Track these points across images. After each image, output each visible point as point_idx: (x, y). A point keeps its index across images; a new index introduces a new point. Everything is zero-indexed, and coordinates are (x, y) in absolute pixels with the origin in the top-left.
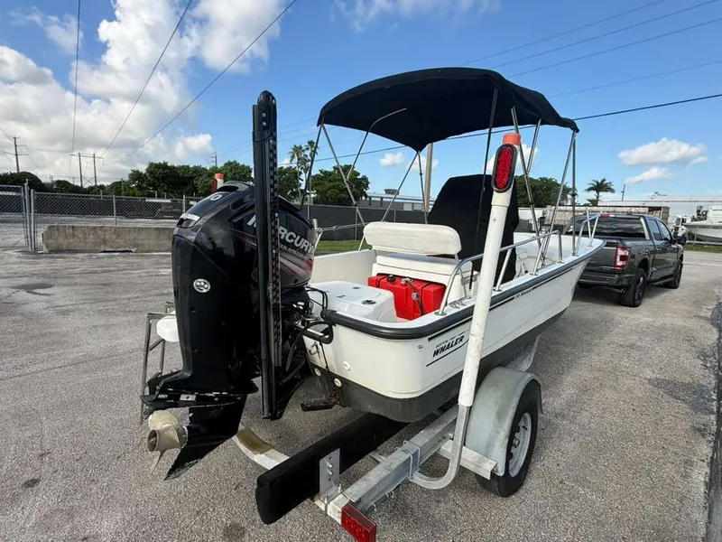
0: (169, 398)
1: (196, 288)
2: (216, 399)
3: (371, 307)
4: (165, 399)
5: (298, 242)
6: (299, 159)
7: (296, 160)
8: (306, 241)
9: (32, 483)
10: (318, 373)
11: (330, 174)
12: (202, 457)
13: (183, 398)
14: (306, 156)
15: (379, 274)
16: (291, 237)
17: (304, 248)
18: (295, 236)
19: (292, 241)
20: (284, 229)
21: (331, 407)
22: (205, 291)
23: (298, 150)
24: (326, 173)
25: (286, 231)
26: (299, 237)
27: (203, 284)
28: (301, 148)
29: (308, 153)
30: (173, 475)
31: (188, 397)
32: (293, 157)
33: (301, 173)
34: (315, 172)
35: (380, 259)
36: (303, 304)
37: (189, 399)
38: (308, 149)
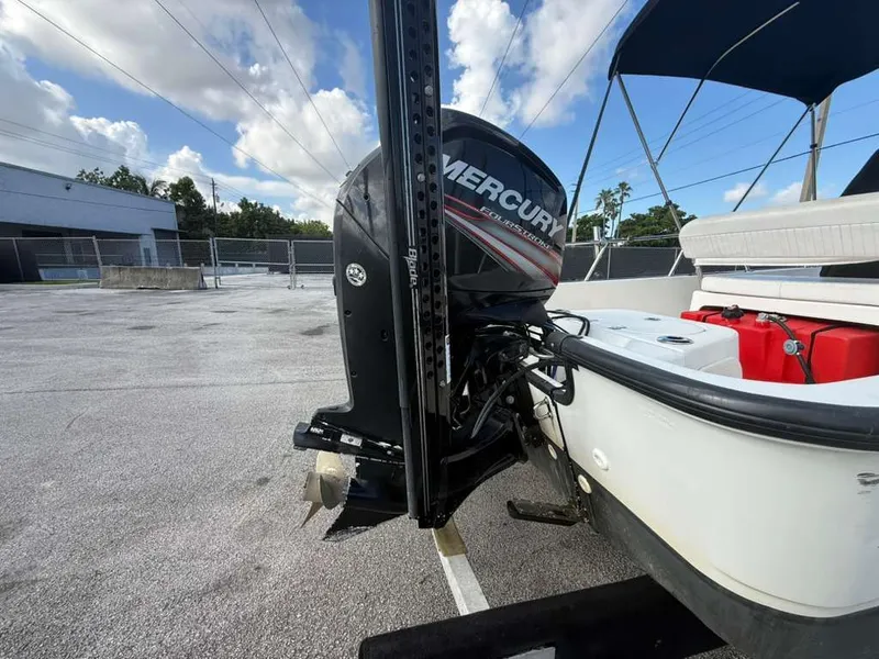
0: (326, 434)
1: (349, 278)
2: (389, 453)
3: (679, 349)
4: (320, 435)
5: (527, 212)
6: (606, 205)
7: (603, 205)
8: (543, 213)
9: (264, 481)
10: (553, 454)
11: (644, 217)
12: (374, 525)
13: (345, 439)
14: (615, 200)
15: (704, 308)
16: (511, 200)
17: (540, 224)
18: (519, 198)
19: (514, 207)
20: (496, 182)
21: (569, 524)
22: (360, 283)
23: (606, 195)
24: (638, 217)
25: (501, 187)
26: (528, 202)
27: (357, 271)
28: (609, 192)
29: (617, 196)
30: (333, 538)
31: (351, 440)
32: (599, 203)
33: (607, 220)
34: (625, 216)
35: (710, 281)
36: (540, 331)
37: (353, 443)
38: (618, 192)
